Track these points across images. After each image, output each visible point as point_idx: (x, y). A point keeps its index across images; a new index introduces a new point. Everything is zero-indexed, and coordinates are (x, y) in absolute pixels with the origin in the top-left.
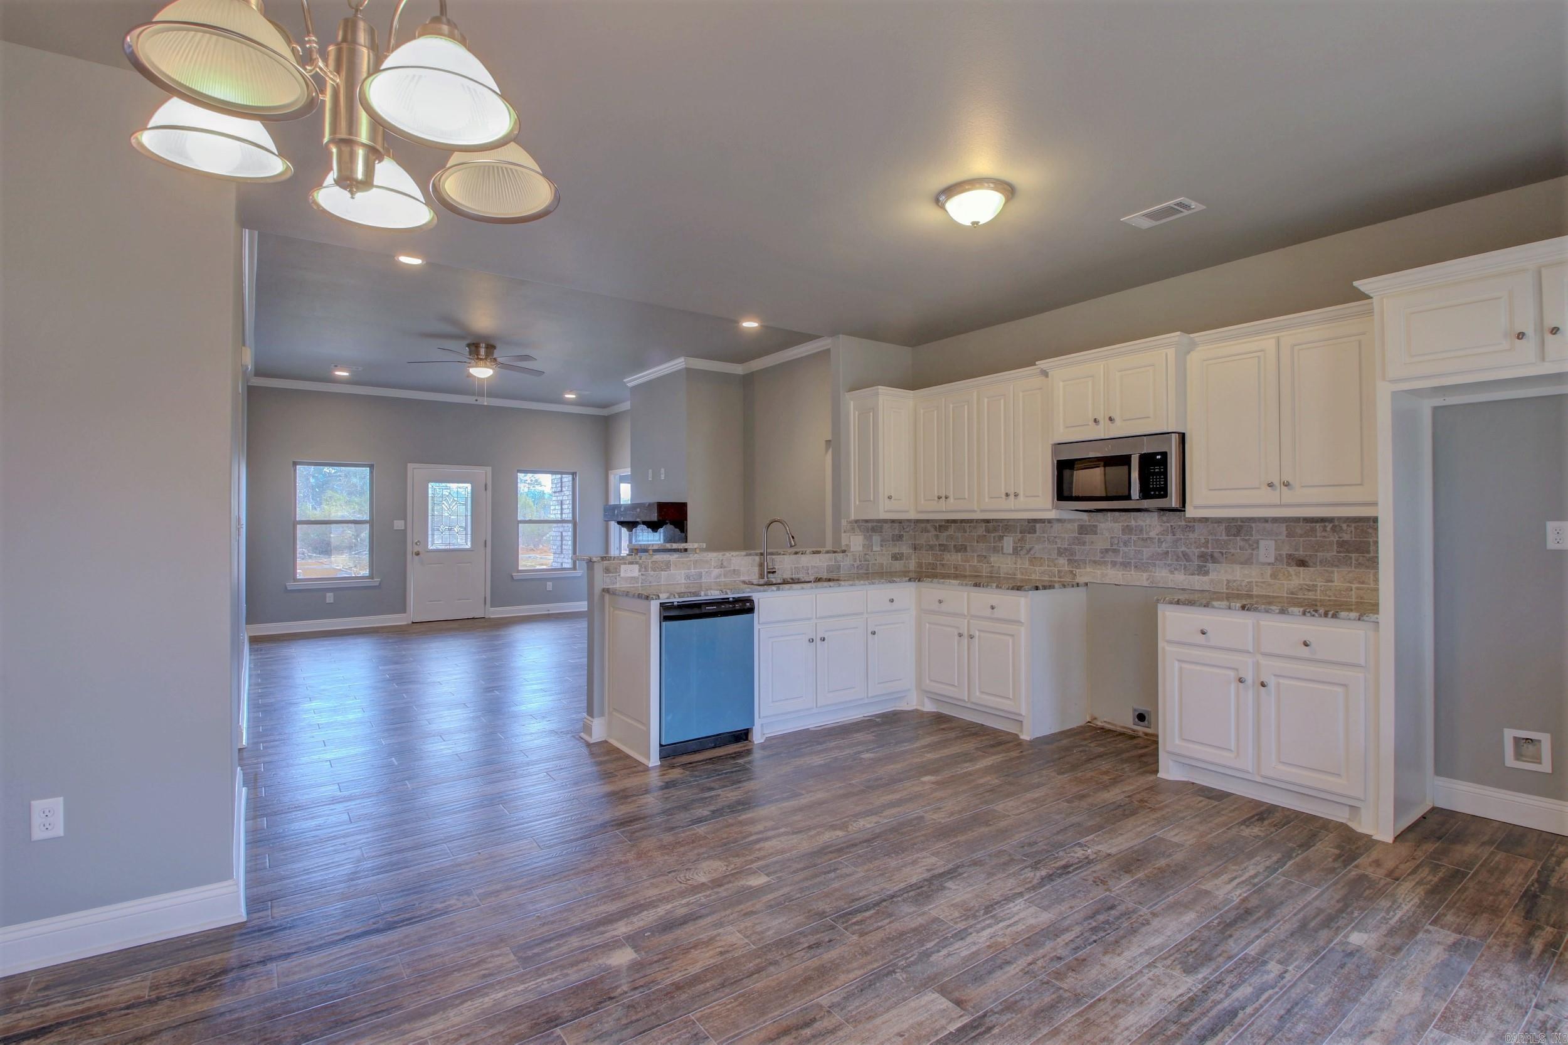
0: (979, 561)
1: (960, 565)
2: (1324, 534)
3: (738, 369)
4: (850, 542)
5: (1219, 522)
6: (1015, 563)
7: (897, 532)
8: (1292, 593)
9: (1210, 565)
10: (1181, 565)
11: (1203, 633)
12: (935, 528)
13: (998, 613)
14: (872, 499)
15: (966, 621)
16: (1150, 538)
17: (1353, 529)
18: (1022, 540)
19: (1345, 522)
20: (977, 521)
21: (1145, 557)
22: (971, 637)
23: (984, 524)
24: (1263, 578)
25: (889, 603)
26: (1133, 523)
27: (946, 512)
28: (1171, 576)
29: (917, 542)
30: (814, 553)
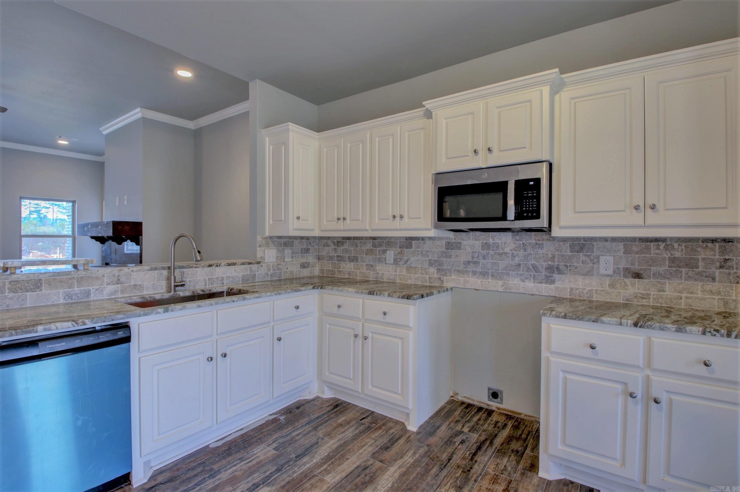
0: (367, 269)
1: (352, 272)
2: (657, 251)
3: (191, 125)
4: (264, 255)
5: (564, 241)
6: (395, 271)
7: (305, 246)
8: (628, 300)
9: (556, 276)
10: (531, 275)
11: (593, 348)
12: (334, 243)
13: (388, 319)
14: (283, 219)
15: (361, 323)
16: (506, 253)
17: (684, 247)
18: (401, 253)
19: (677, 242)
20: (366, 238)
21: (500, 268)
22: (366, 338)
23: (371, 241)
24: (602, 287)
25: (295, 309)
26: (491, 241)
27: (344, 230)
28: (522, 284)
29: (320, 254)
30: (229, 265)
